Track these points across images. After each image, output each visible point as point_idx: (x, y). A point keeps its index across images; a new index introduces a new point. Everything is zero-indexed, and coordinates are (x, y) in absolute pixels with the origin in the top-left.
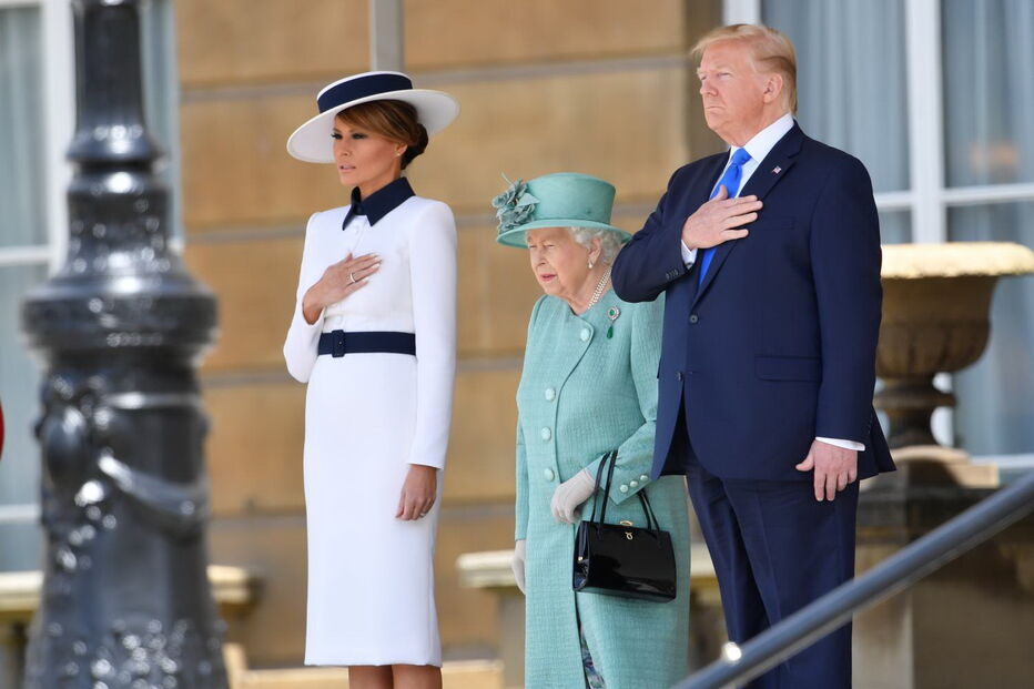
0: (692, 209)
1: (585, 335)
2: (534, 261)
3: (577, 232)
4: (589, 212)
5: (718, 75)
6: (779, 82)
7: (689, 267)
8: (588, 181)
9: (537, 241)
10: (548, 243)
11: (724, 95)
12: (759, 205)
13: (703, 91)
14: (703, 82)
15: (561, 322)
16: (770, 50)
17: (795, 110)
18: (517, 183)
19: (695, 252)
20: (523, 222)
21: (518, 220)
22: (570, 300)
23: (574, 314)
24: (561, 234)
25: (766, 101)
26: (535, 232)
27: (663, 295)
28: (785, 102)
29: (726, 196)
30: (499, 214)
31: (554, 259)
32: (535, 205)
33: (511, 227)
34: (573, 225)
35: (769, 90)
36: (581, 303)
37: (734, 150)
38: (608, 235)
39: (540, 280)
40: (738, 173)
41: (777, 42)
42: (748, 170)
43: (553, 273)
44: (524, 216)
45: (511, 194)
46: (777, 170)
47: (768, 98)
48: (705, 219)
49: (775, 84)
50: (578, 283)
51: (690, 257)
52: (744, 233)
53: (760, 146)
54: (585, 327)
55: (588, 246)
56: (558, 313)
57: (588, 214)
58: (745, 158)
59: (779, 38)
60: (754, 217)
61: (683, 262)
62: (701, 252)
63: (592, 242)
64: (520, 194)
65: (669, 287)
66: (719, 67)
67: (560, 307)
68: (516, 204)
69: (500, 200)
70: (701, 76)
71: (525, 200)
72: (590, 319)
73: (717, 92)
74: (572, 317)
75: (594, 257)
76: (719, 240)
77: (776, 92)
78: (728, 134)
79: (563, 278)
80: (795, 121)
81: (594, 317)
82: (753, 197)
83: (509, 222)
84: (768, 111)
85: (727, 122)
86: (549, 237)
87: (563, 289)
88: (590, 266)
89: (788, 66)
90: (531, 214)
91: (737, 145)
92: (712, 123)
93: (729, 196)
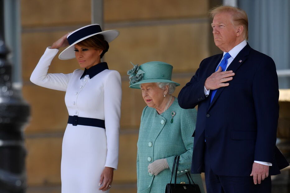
0: (208, 75)
1: (162, 122)
2: (143, 95)
3: (160, 84)
4: (164, 76)
5: (220, 26)
6: (242, 28)
7: (207, 96)
8: (163, 64)
9: (144, 87)
10: (148, 88)
11: (222, 34)
12: (233, 74)
13: (214, 32)
14: (214, 28)
15: (154, 117)
16: (239, 16)
17: (247, 39)
18: (136, 65)
19: (209, 91)
20: (139, 81)
21: (137, 80)
22: (157, 108)
23: (159, 114)
24: (153, 85)
25: (237, 36)
26: (144, 84)
27: (197, 107)
28: (244, 36)
29: (221, 70)
30: (130, 77)
31: (151, 94)
32: (143, 74)
33: (135, 83)
34: (157, 81)
35: (238, 32)
36: (161, 110)
37: (225, 53)
38: (171, 84)
39: (146, 102)
40: (226, 62)
41: (241, 14)
42: (230, 61)
43: (151, 99)
44: (139, 78)
45: (134, 70)
46: (241, 61)
47: (238, 34)
48: (213, 79)
49: (241, 29)
50: (160, 102)
51: (207, 93)
52: (228, 84)
53: (234, 52)
54: (162, 119)
55: (163, 89)
56: (152, 113)
57: (163, 77)
58: (229, 56)
59: (242, 12)
60: (231, 78)
61: (205, 95)
62: (211, 91)
63: (165, 87)
64: (137, 69)
65: (199, 103)
66: (220, 23)
67: (153, 111)
68: (136, 74)
69: (130, 72)
70: (212, 26)
71: (140, 72)
72: (164, 116)
73: (219, 32)
74: (158, 115)
75: (166, 93)
76: (218, 87)
77: (241, 33)
78: (223, 48)
79: (154, 101)
80: (247, 42)
81: (166, 115)
82: (231, 71)
83: (134, 81)
84: (238, 39)
85: (223, 44)
86: (149, 86)
87: (155, 105)
88: (164, 96)
89: (245, 22)
90: (142, 77)
91: (226, 52)
92: (217, 44)
93: (223, 70)
